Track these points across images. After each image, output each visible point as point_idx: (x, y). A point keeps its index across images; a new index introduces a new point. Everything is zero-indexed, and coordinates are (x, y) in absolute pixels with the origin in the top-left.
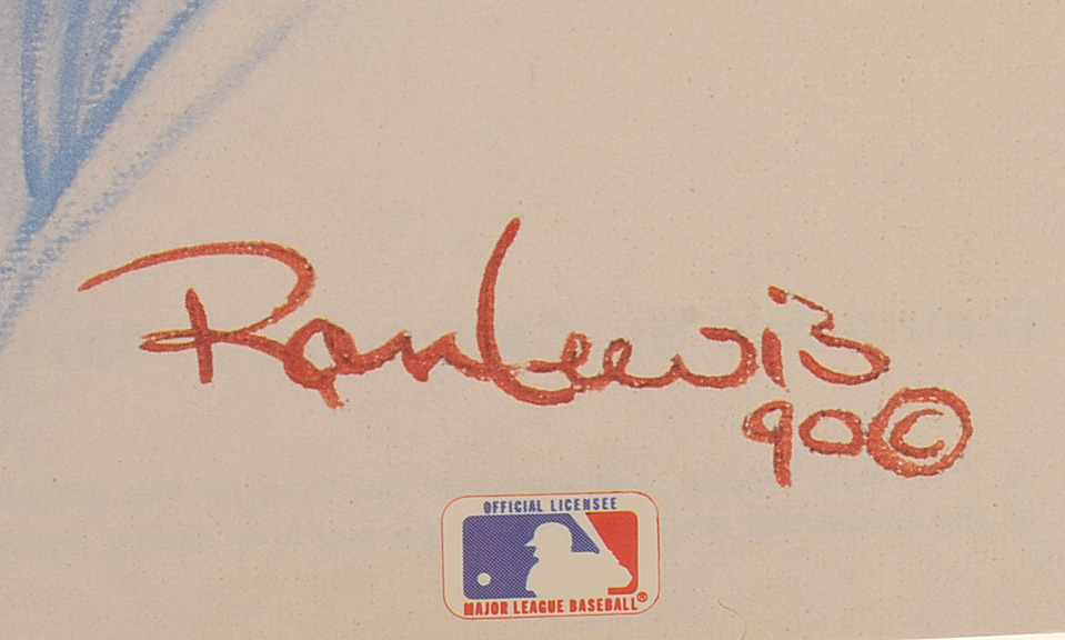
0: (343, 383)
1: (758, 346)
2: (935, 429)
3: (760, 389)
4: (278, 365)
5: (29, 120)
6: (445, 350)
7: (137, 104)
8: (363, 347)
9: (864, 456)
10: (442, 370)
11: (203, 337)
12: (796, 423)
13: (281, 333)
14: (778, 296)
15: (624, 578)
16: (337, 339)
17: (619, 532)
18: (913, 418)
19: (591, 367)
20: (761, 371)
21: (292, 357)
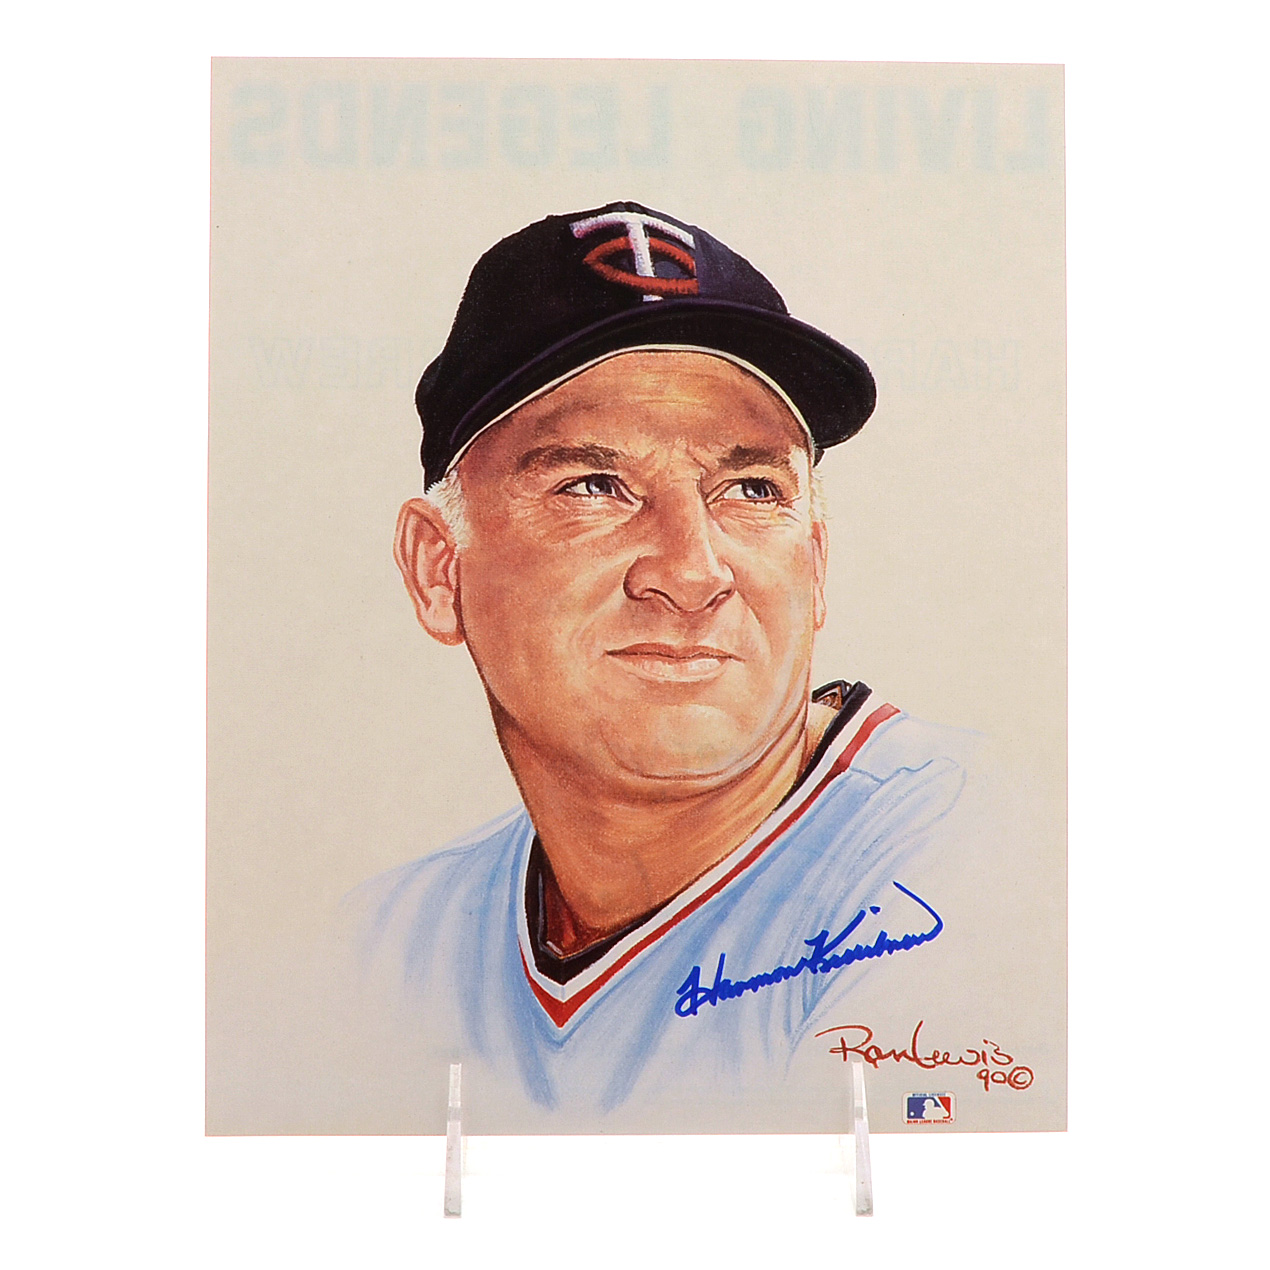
0: (878, 1061)
1: (980, 1054)
2: (1024, 1077)
3: (981, 1065)
4: (863, 1057)
5: (804, 993)
6: (904, 1054)
7: (831, 990)
8: (884, 1053)
9: (1007, 1083)
10: (903, 1058)
11: (845, 1050)
12: (991, 1074)
13: (864, 1049)
14: (986, 1042)
15: (947, 1115)
16: (878, 1051)
17: (946, 1102)
18: (1019, 1074)
19: (939, 1059)
20: (982, 1061)
21: (866, 1054)
